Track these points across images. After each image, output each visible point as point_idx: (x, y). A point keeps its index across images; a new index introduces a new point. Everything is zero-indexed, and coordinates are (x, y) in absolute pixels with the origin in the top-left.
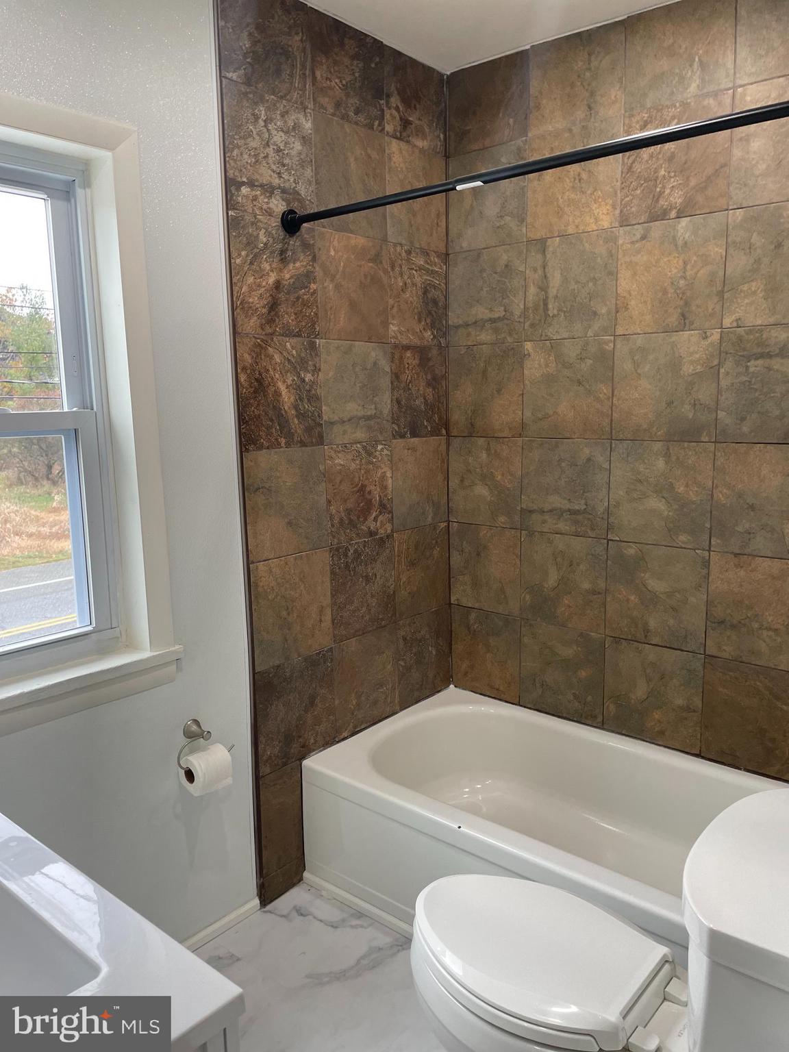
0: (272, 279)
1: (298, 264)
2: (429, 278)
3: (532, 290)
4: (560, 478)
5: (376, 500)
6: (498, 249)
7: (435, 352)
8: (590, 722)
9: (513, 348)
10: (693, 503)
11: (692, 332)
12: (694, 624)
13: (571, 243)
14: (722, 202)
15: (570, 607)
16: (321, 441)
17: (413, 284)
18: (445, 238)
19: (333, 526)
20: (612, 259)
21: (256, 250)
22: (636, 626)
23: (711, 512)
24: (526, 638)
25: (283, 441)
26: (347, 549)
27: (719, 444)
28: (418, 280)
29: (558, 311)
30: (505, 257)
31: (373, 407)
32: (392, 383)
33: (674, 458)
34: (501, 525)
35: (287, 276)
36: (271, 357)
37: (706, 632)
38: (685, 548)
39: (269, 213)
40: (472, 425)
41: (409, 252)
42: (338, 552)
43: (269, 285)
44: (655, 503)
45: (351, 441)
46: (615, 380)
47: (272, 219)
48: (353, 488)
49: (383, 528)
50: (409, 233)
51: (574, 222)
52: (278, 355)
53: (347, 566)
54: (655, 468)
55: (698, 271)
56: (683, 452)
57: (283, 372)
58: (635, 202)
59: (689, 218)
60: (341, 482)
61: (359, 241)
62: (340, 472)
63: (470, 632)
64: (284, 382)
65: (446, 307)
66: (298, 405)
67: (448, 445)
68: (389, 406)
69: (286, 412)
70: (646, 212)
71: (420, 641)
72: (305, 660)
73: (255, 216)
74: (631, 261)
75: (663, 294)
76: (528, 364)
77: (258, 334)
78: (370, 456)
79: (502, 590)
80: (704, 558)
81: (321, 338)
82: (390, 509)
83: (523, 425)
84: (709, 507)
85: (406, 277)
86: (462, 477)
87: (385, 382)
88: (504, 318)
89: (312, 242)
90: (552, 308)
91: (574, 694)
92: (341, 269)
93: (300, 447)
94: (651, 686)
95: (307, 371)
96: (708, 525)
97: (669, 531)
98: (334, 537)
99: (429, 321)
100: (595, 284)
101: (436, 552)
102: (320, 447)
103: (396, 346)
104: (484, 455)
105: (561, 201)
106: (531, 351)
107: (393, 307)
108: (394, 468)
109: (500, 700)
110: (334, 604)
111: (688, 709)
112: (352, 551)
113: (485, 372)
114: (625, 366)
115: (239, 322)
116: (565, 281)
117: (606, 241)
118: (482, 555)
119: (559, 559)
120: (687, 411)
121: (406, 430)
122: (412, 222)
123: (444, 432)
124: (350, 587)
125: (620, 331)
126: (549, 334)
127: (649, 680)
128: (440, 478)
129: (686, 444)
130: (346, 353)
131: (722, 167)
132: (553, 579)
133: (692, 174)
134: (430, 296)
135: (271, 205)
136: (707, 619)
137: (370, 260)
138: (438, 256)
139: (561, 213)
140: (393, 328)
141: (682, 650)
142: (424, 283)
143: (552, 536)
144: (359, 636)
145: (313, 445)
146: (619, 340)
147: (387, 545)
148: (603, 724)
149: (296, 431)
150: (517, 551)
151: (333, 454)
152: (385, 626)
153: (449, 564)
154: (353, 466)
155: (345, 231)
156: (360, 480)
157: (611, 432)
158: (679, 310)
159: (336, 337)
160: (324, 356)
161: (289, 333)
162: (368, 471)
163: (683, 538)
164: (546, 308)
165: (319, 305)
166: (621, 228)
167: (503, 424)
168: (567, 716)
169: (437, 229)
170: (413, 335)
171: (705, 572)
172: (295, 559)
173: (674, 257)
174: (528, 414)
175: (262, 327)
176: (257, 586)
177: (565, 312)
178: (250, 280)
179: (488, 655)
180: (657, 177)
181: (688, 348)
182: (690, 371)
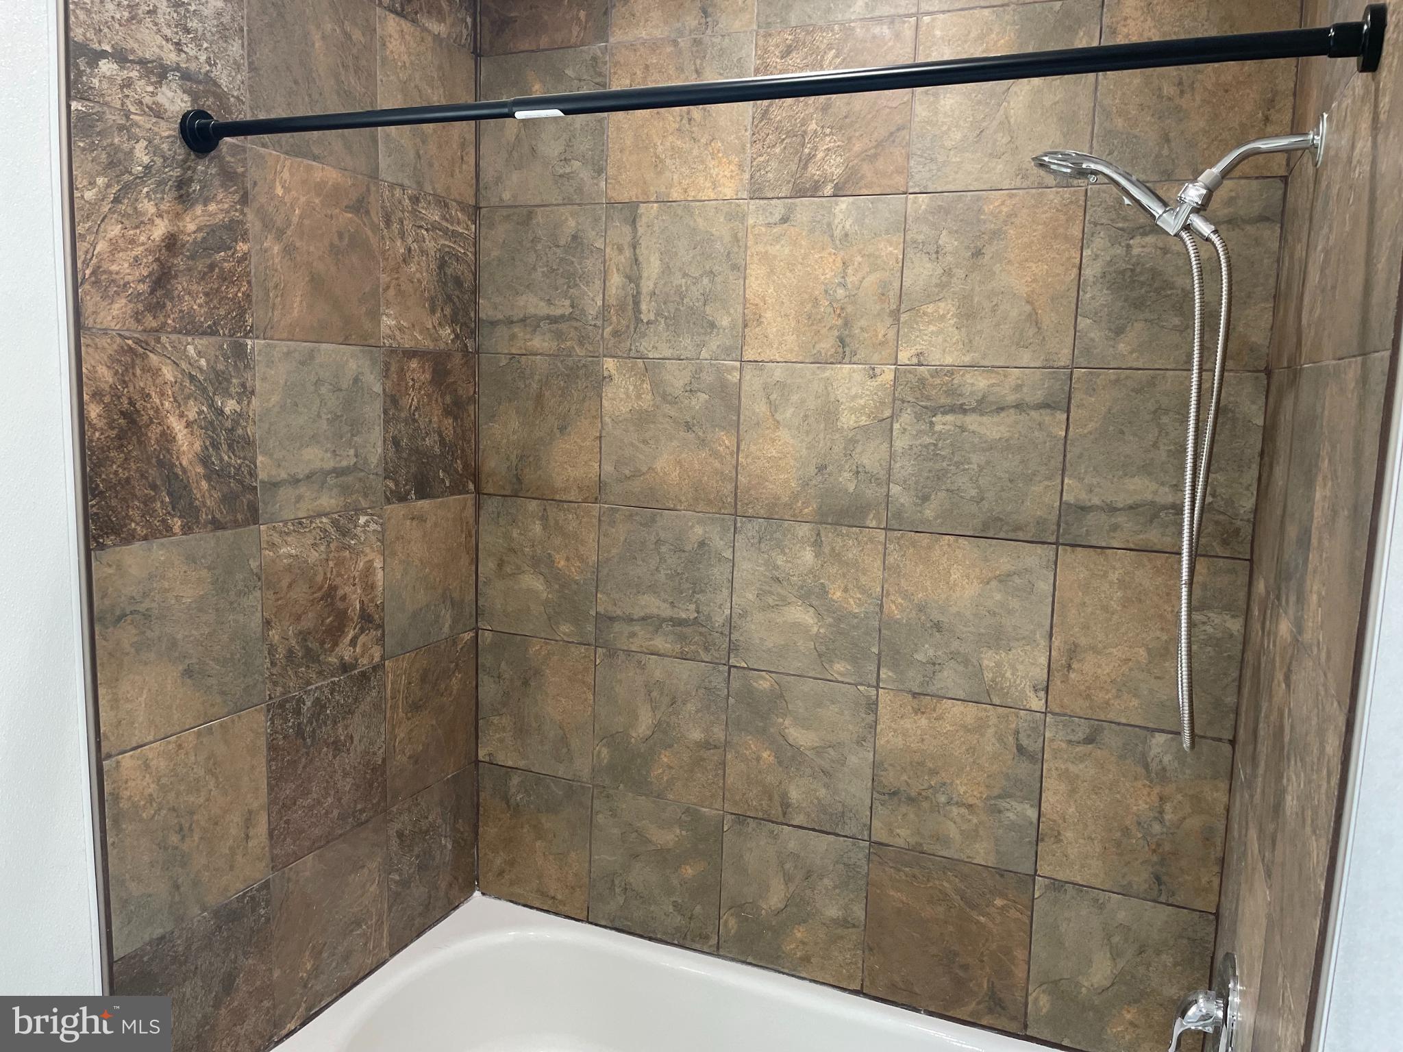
0: (160, 230)
1: (212, 207)
2: (447, 243)
3: (616, 280)
4: (657, 569)
5: (354, 610)
6: (562, 209)
7: (457, 359)
8: (698, 946)
9: (584, 365)
10: (855, 616)
11: (855, 366)
12: (854, 796)
13: (676, 215)
14: (899, 181)
15: (671, 768)
16: (254, 517)
17: (422, 252)
18: (474, 181)
19: (273, 664)
20: (739, 247)
21: (127, 177)
22: (770, 799)
23: (880, 630)
24: (600, 816)
25: (177, 524)
26: (300, 701)
27: (892, 532)
28: (430, 245)
29: (657, 315)
30: (572, 223)
31: (352, 452)
32: (385, 412)
33: (827, 550)
34: (566, 639)
35: (191, 227)
36: (156, 373)
37: (871, 808)
38: (842, 682)
39: (157, 112)
40: (518, 479)
41: (415, 200)
42: (279, 709)
43: (153, 241)
44: (801, 614)
45: (312, 514)
46: (741, 427)
47: (163, 124)
48: (313, 593)
49: (367, 655)
50: (415, 168)
51: (680, 183)
52: (170, 368)
53: (300, 732)
54: (799, 562)
55: (864, 278)
56: (840, 541)
57: (179, 399)
58: (774, 164)
59: (851, 198)
60: (290, 586)
61: (328, 174)
62: (289, 568)
63: (509, 807)
64: (182, 415)
65: (475, 291)
66: (210, 457)
67: (478, 507)
68: (380, 450)
69: (184, 471)
70: (789, 182)
71: (427, 832)
72: (216, 914)
73: (127, 117)
74: (766, 252)
75: (813, 306)
76: (608, 391)
77: (128, 330)
78: (344, 536)
79: (564, 740)
80: (869, 697)
81: (257, 338)
82: (378, 621)
83: (601, 485)
84: (877, 623)
85: (410, 240)
86: (501, 560)
87: (373, 410)
88: (571, 317)
89: (240, 170)
90: (647, 309)
91: (675, 905)
92: (295, 219)
93: (212, 531)
94: (791, 890)
95: (227, 394)
96: (875, 650)
97: (820, 656)
98: (275, 684)
99: (448, 311)
100: (712, 281)
101: (455, 682)
102: (252, 527)
103: (392, 351)
104: (537, 528)
105: (660, 149)
106: (613, 372)
107: (388, 287)
108: (386, 553)
109: (556, 914)
110: (272, 802)
111: (845, 923)
112: (309, 704)
113: (539, 397)
114: (755, 406)
115: (89, 305)
116: (667, 270)
117: (730, 217)
118: (533, 684)
119: (655, 694)
120: (847, 481)
121: (407, 487)
122: (421, 152)
123: (471, 486)
124: (304, 767)
125: (749, 355)
126: (642, 349)
127: (788, 879)
128: (465, 560)
129: (844, 530)
130: (303, 363)
131: (898, 130)
132: (645, 722)
133: (857, 134)
134: (449, 271)
135: (160, 98)
136: (873, 788)
137: (348, 208)
138: (462, 210)
139: (660, 166)
140: (387, 322)
141: (838, 835)
142: (440, 250)
143: (644, 658)
144: (319, 848)
145: (236, 524)
146: (748, 368)
147: (374, 683)
148: (718, 948)
149: (204, 503)
150: (590, 679)
151: (276, 539)
152: (367, 821)
153: (477, 697)
154: (314, 556)
155: (305, 156)
156: (325, 578)
157: (736, 504)
158: (836, 333)
159: (285, 335)
160: (260, 369)
161: (191, 328)
162: (340, 563)
163: (839, 667)
164: (637, 311)
165: (253, 280)
166: (752, 202)
167: (567, 480)
168: (664, 938)
169: (460, 167)
170: (421, 333)
171: (871, 718)
172: (199, 734)
173: (830, 254)
174: (608, 468)
175: (137, 317)
176: (116, 798)
177: (666, 318)
178: (114, 230)
179: (538, 843)
180: (805, 132)
181: (849, 389)
182: (851, 423)
